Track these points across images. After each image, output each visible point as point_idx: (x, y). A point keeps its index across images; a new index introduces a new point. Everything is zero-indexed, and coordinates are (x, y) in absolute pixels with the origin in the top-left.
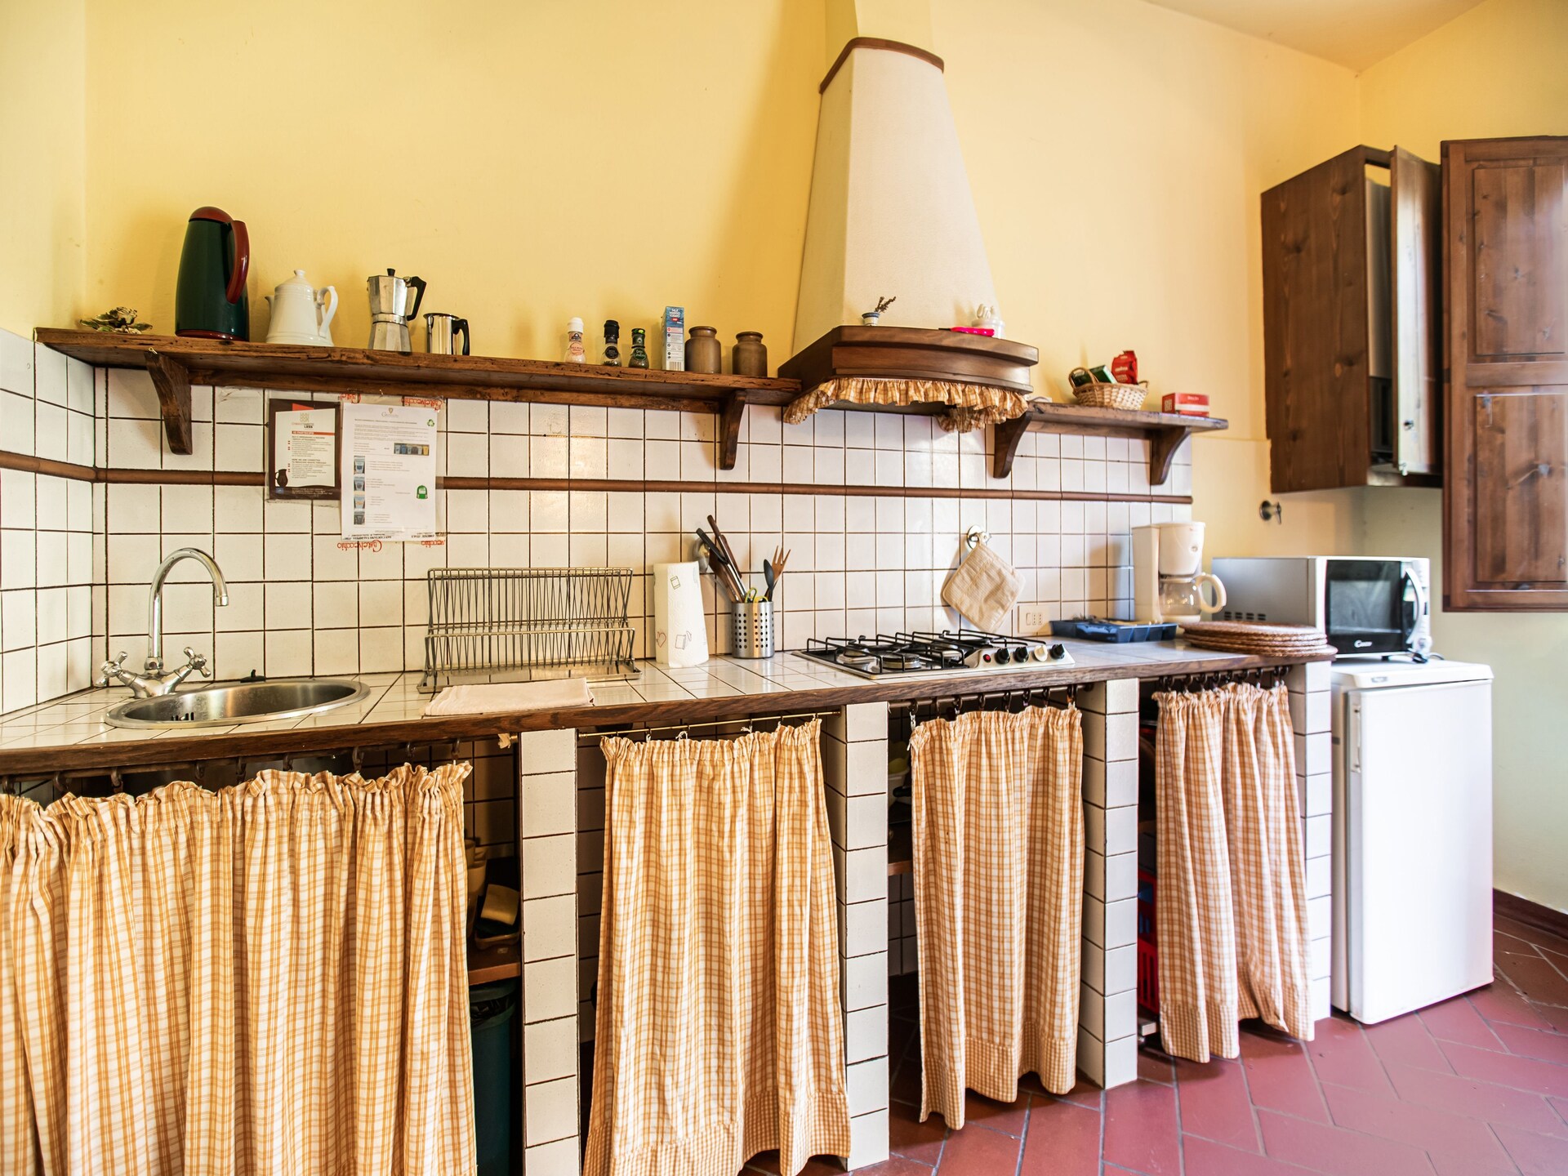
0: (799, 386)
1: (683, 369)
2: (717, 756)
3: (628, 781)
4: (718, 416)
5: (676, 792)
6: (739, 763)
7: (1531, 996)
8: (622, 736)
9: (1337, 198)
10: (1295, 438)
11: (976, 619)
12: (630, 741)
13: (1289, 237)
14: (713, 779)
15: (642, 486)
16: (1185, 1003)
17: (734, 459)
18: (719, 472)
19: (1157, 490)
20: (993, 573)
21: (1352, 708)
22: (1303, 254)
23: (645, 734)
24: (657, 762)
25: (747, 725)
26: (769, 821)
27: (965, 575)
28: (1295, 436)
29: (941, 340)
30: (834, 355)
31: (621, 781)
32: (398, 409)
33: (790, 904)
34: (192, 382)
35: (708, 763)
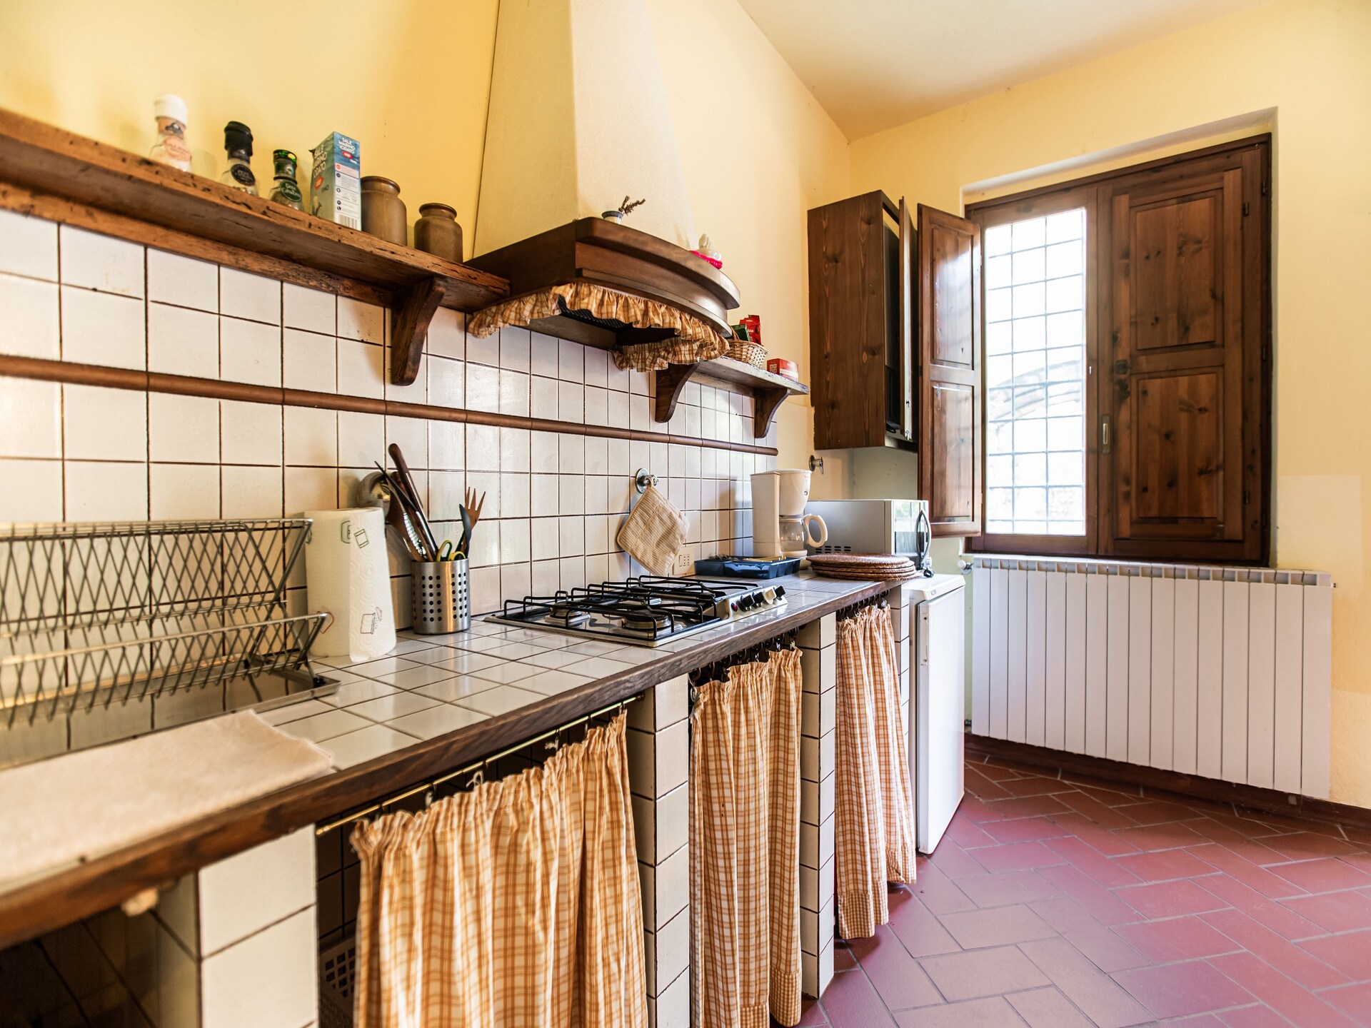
0: (507, 288)
1: (359, 228)
2: (523, 794)
3: (403, 881)
4: (388, 311)
5: (470, 871)
6: (548, 796)
7: (983, 798)
8: (392, 809)
9: (865, 227)
10: (833, 407)
11: (651, 564)
12: (407, 815)
13: (829, 249)
14: (518, 831)
15: (279, 396)
16: (856, 890)
17: (415, 371)
18: (390, 387)
19: (760, 442)
20: (665, 517)
21: (922, 617)
22: (840, 264)
23: (423, 794)
24: (443, 834)
25: (551, 739)
26: (578, 863)
27: (639, 519)
28: (833, 405)
29: (686, 260)
30: (577, 252)
31: (391, 887)
33: (606, 964)
35: (510, 810)
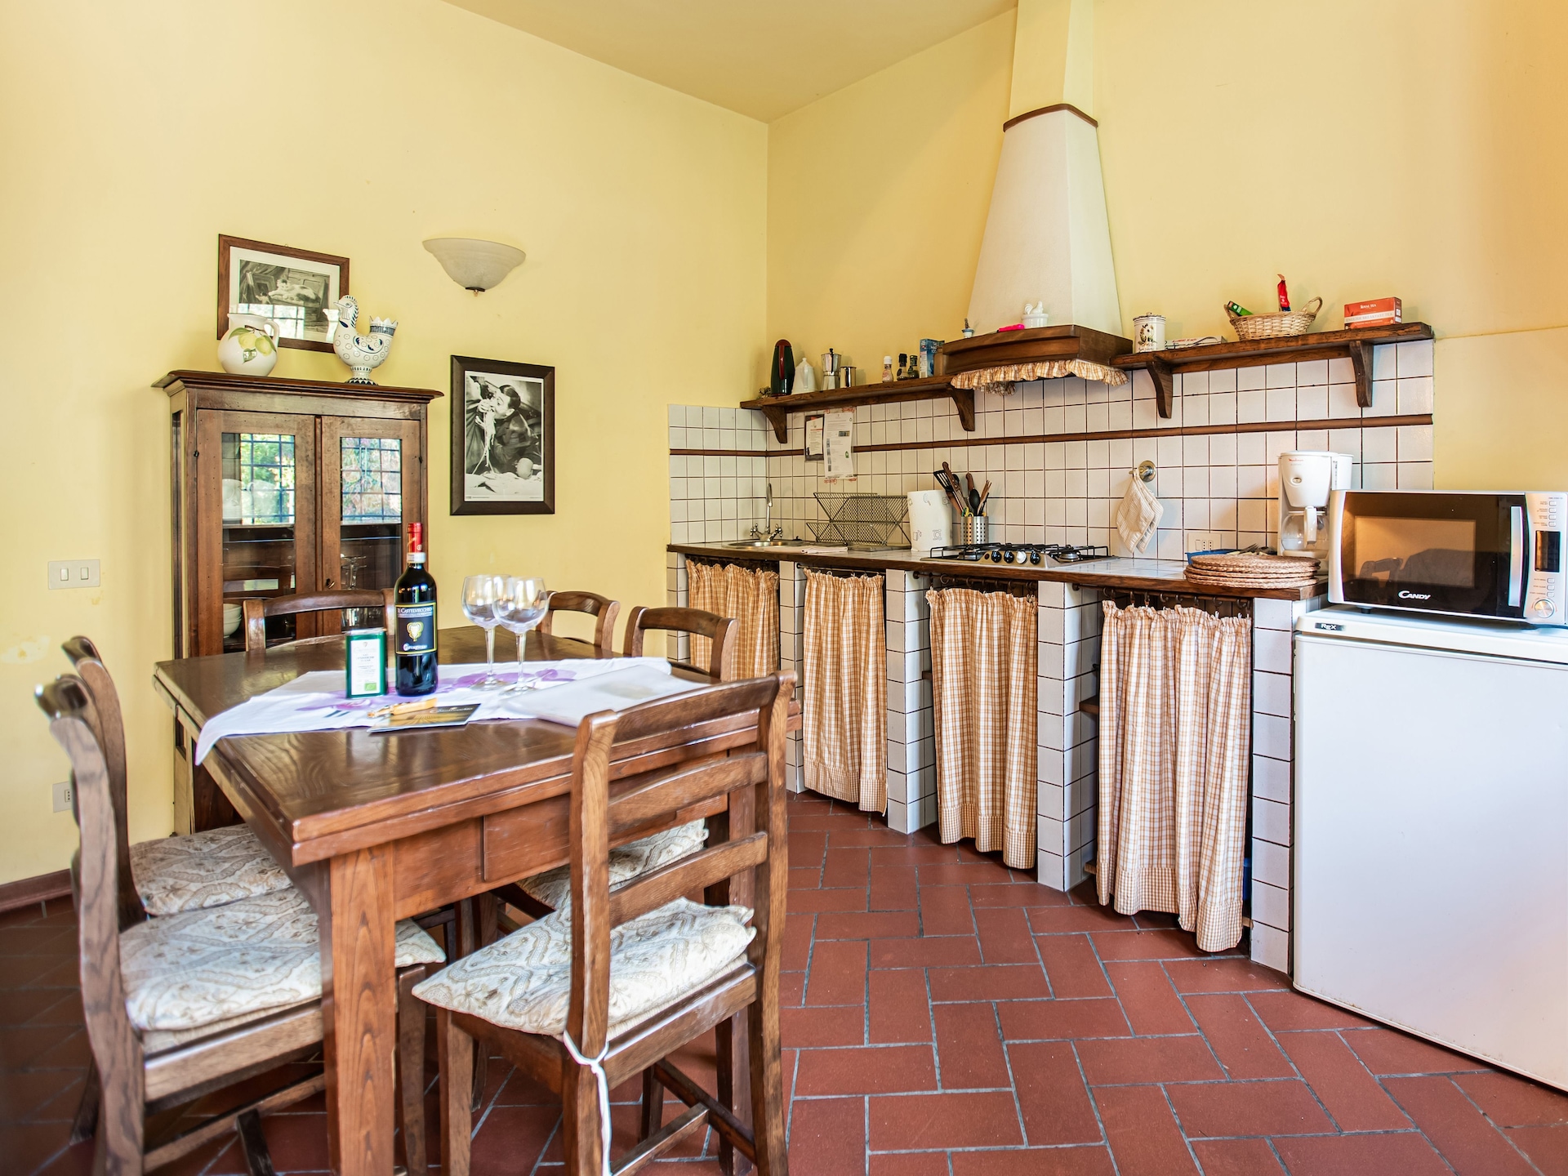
15: (932, 445)
32: (841, 414)
34: (786, 413)
